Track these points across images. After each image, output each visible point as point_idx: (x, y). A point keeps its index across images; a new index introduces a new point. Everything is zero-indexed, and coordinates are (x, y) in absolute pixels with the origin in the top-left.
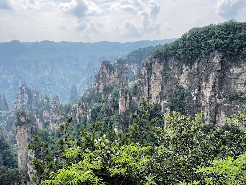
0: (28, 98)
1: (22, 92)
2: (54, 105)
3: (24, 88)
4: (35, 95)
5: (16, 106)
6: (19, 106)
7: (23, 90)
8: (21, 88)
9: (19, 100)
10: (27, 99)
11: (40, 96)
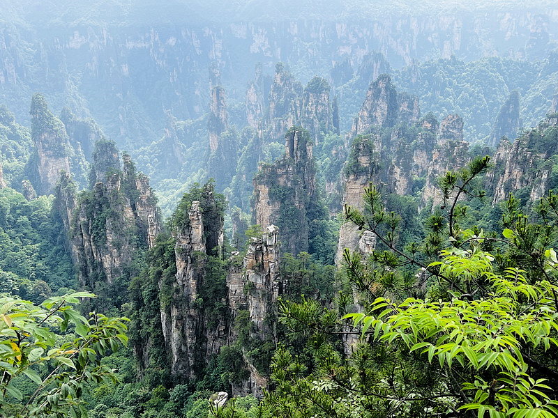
0: (386, 113)
1: (377, 96)
2: (445, 141)
3: (382, 85)
4: (404, 107)
5: (356, 128)
6: (362, 129)
7: (380, 91)
8: (376, 84)
9: (366, 113)
10: (383, 115)
11: (415, 111)
